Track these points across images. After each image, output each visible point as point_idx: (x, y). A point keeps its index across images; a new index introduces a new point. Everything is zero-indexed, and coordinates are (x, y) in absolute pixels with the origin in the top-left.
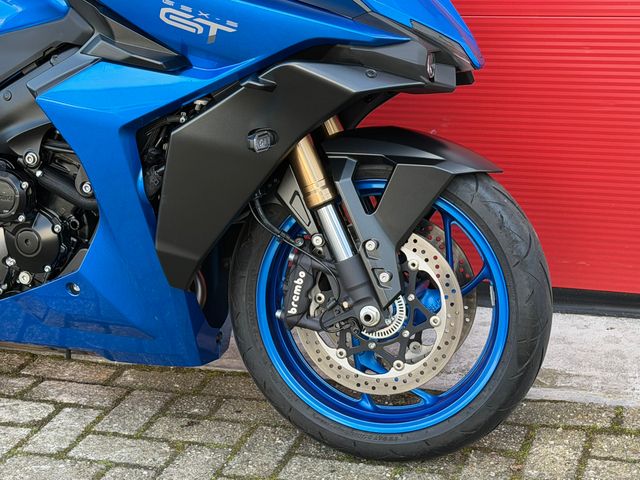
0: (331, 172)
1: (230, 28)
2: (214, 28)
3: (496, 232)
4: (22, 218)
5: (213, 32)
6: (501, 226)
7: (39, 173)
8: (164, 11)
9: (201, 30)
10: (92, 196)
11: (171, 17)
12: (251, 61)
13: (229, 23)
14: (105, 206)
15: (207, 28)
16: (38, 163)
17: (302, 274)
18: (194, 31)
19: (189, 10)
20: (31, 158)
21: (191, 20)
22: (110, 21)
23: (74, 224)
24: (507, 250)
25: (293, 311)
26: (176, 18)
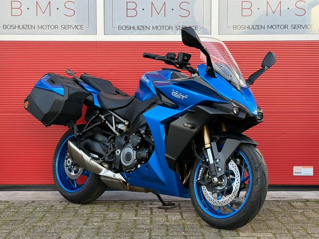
0: (211, 140)
1: (186, 97)
2: (183, 97)
3: (251, 160)
4: (138, 147)
5: (182, 98)
6: (252, 159)
7: (144, 136)
8: (173, 92)
10: (153, 142)
12: (191, 106)
13: (186, 95)
14: (156, 144)
15: (181, 97)
17: (202, 168)
18: (178, 98)
19: (178, 92)
20: (143, 132)
21: (178, 95)
22: (162, 95)
24: (253, 165)
25: (199, 179)
26: (175, 94)
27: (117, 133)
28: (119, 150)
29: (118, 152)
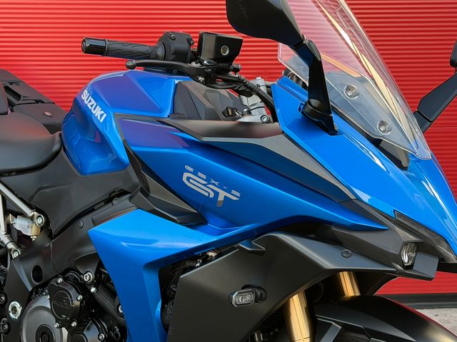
1: (234, 196)
2: (222, 195)
4: (74, 324)
5: (221, 198)
7: (93, 290)
8: (186, 175)
9: (212, 195)
11: (191, 180)
12: (250, 226)
13: (233, 192)
15: (217, 194)
16: (93, 281)
18: (207, 194)
19: (204, 177)
20: (88, 277)
21: (205, 185)
23: (117, 335)
26: (195, 181)
27: (11, 246)
28: (17, 305)
29: (14, 309)
